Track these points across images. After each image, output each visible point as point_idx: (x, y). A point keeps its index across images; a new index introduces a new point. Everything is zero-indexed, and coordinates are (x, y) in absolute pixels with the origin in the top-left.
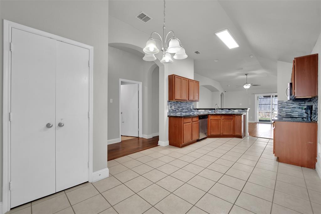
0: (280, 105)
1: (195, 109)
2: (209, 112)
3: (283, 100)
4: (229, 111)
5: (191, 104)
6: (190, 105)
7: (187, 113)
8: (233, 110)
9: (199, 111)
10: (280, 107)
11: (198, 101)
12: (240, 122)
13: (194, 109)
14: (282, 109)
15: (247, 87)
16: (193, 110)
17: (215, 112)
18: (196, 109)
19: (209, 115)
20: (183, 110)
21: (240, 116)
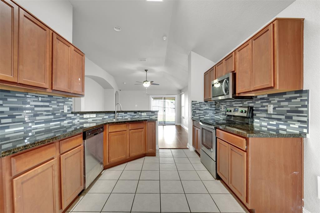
0: (193, 106)
1: (75, 113)
2: (105, 117)
3: (196, 100)
4: (135, 114)
5: (63, 102)
6: (60, 104)
7: (51, 124)
8: (140, 113)
9: (85, 116)
10: (194, 109)
11: (82, 95)
12: (153, 131)
13: (72, 113)
14: (196, 112)
15: (147, 85)
16: (68, 115)
17: (114, 116)
18: (78, 113)
19: (106, 124)
20: (37, 118)
21: (153, 123)
